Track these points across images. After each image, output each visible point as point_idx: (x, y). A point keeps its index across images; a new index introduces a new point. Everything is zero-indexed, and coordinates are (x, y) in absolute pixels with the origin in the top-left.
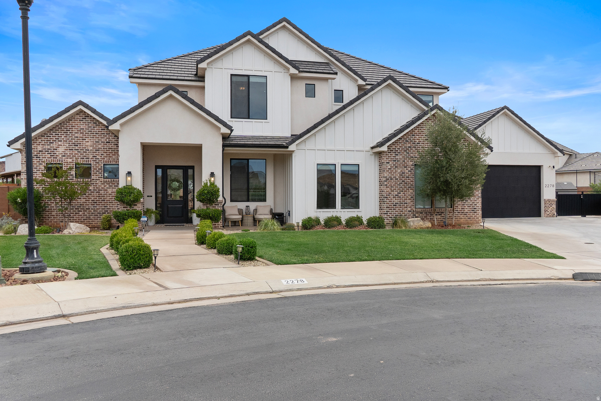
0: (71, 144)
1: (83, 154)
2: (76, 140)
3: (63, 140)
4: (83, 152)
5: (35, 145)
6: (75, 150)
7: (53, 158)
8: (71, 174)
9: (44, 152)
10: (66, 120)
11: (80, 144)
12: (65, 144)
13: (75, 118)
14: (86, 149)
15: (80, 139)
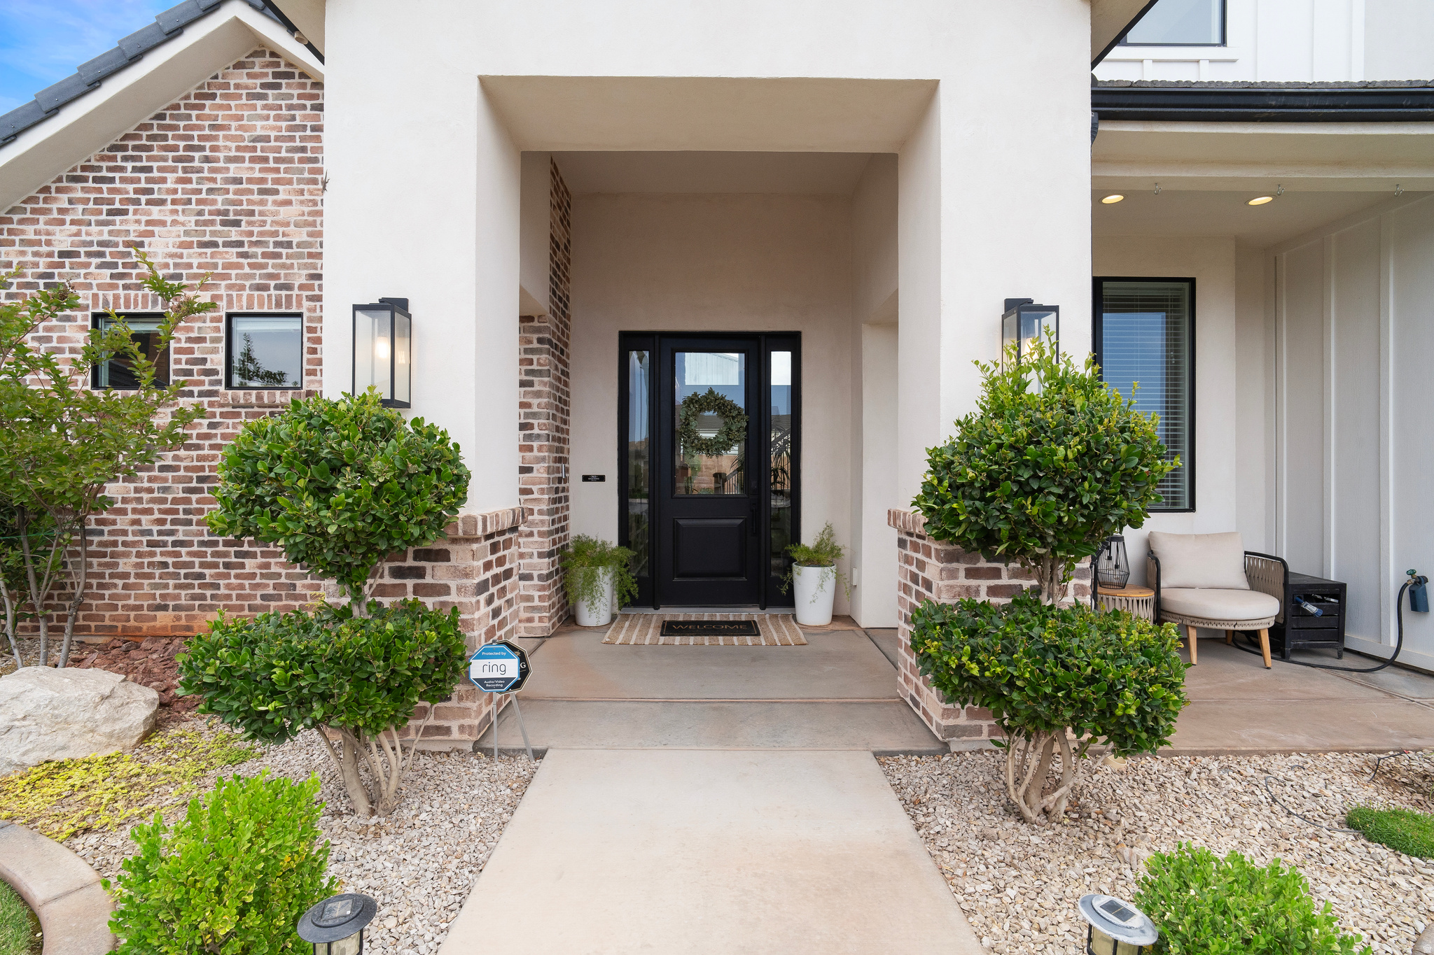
0: (207, 217)
1: (264, 266)
2: (231, 196)
3: (169, 198)
4: (264, 255)
5: (41, 226)
6: (226, 244)
7: (126, 287)
8: (208, 366)
9: (83, 259)
10: (188, 97)
11: (252, 213)
12: (181, 218)
13: (227, 86)
14: (280, 239)
15: (251, 192)
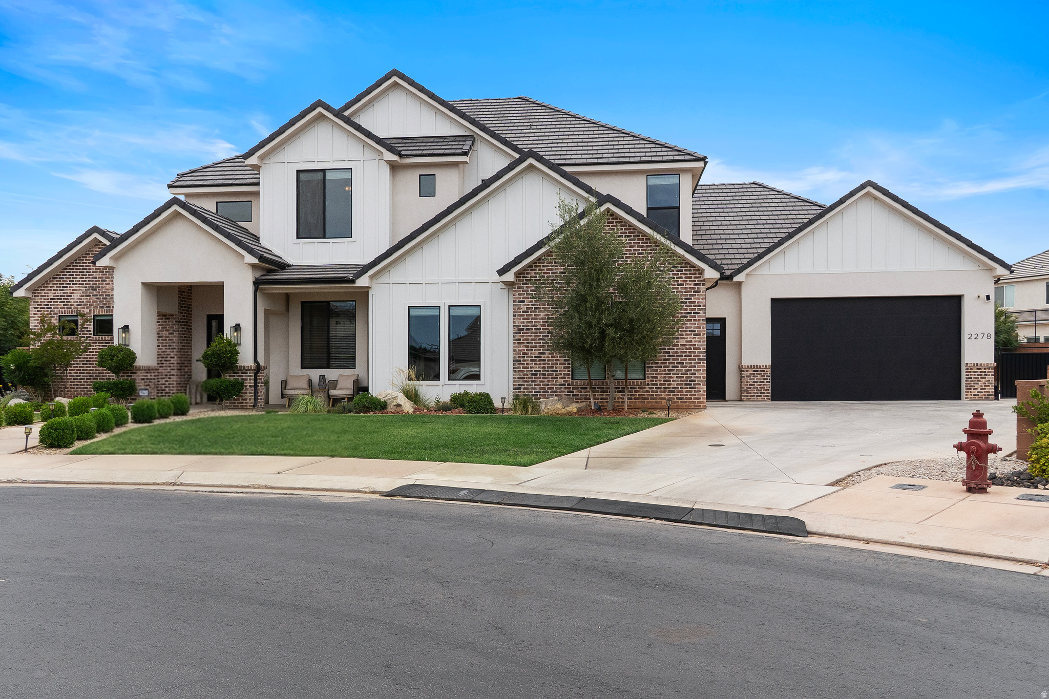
0: (88, 288)
1: (103, 301)
2: (94, 282)
3: (78, 283)
4: (103, 298)
5: (46, 291)
6: (93, 296)
7: (67, 308)
8: (88, 330)
9: (56, 300)
10: (83, 255)
11: (99, 287)
12: (81, 288)
13: (93, 251)
14: (107, 294)
15: (99, 281)
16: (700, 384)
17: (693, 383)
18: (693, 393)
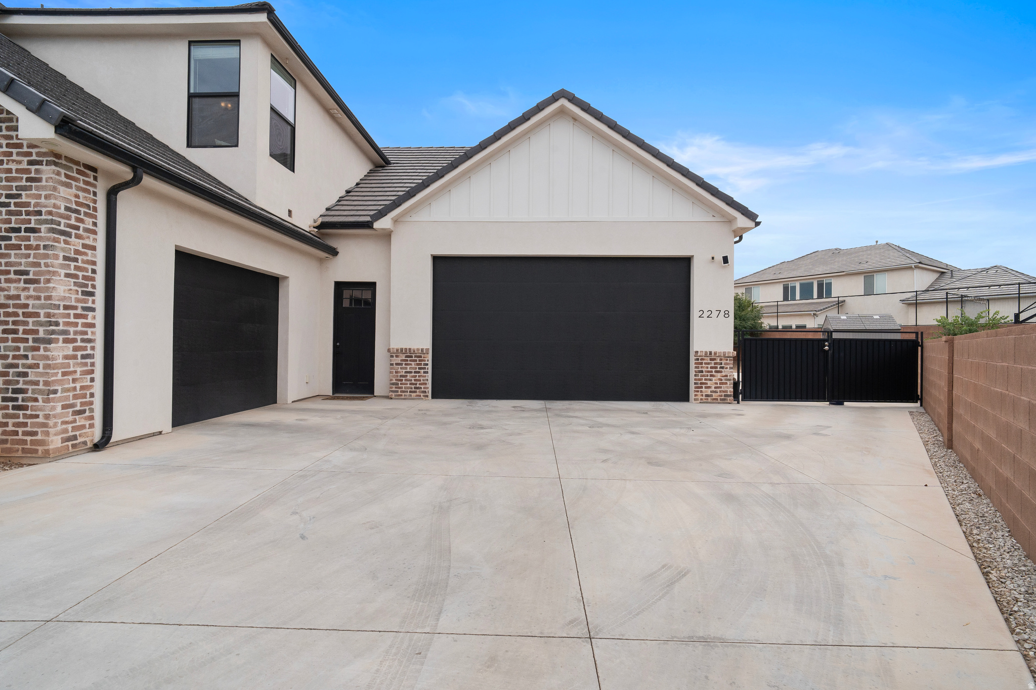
16: (36, 400)
17: (20, 396)
18: (21, 420)
